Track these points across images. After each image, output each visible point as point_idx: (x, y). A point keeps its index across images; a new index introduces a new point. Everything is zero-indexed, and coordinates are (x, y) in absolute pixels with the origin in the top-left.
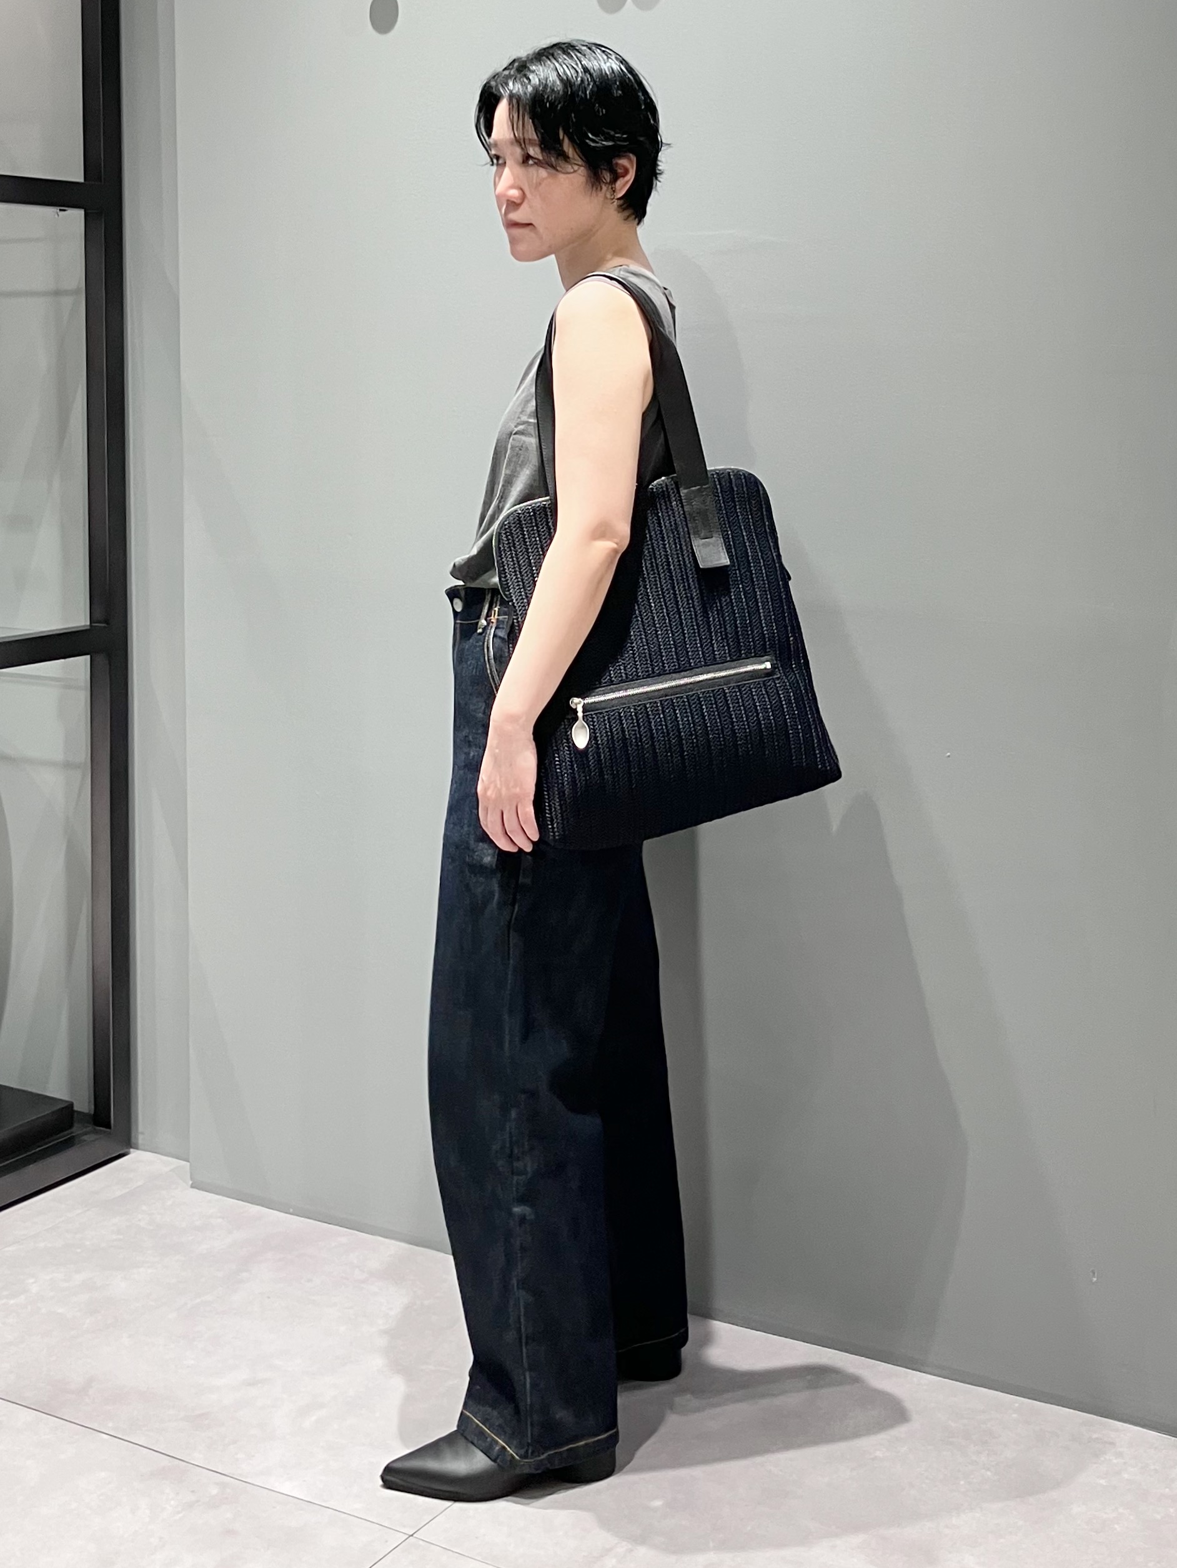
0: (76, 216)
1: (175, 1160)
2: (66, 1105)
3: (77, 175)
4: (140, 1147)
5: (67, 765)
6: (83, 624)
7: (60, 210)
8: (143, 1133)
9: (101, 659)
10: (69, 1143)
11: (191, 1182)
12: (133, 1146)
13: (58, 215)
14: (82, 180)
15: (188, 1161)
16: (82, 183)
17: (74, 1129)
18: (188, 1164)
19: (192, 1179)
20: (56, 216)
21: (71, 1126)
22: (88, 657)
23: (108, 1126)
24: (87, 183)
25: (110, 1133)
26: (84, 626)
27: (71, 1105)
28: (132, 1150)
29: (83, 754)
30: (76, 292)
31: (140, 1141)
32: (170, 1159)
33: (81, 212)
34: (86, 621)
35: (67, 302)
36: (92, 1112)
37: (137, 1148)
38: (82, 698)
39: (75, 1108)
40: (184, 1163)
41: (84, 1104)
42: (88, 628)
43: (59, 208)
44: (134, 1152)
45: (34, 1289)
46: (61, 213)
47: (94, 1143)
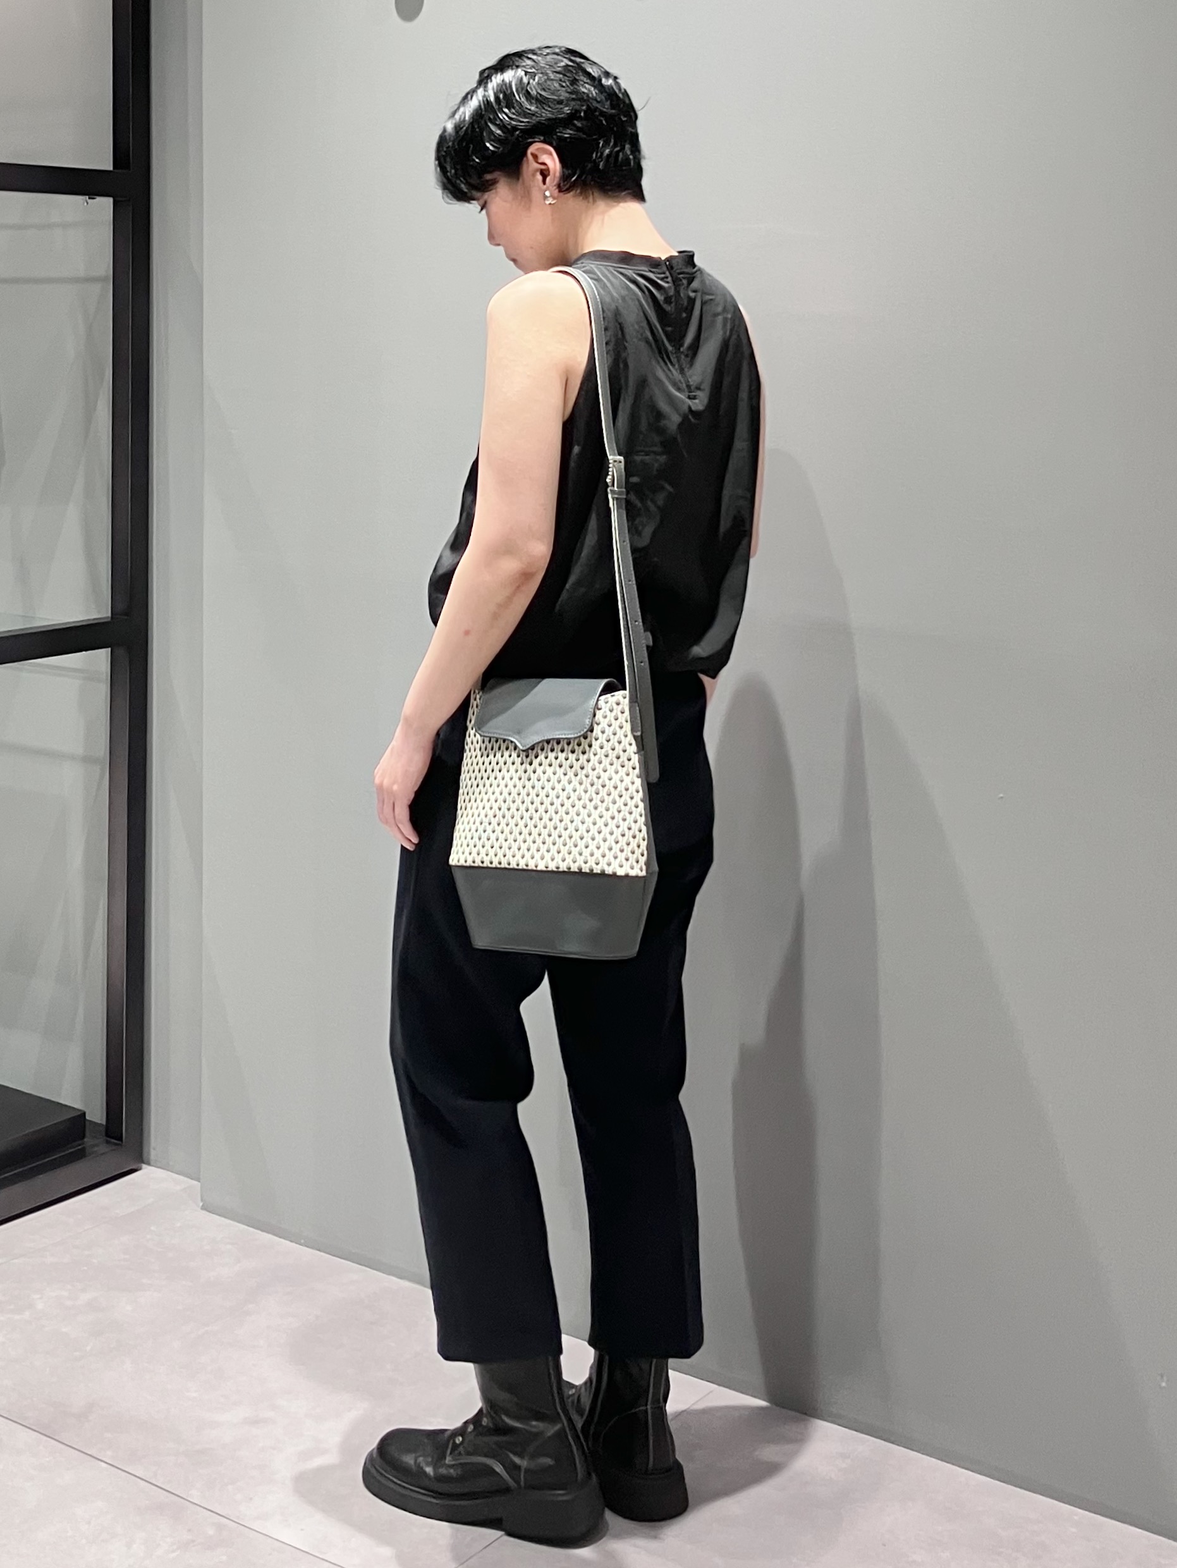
0: (104, 206)
1: (186, 1179)
2: (79, 1113)
3: (104, 161)
4: (152, 1163)
5: (87, 760)
6: (104, 616)
7: (89, 198)
8: (154, 1149)
9: (121, 651)
10: (81, 1155)
11: (201, 1204)
12: (145, 1161)
13: (87, 203)
14: (111, 168)
15: (199, 1182)
16: (110, 171)
17: (85, 1140)
18: (199, 1184)
19: (202, 1200)
20: (86, 204)
21: (84, 1137)
22: (110, 649)
23: (120, 1139)
24: (116, 171)
25: (121, 1145)
26: (108, 617)
27: (84, 1114)
28: (144, 1166)
29: (102, 748)
30: (103, 279)
31: (153, 1154)
32: (181, 1178)
33: (111, 200)
34: (107, 613)
35: (96, 288)
36: (104, 1122)
37: (149, 1164)
38: (102, 691)
39: (88, 1118)
40: (195, 1183)
41: (97, 1114)
42: (109, 620)
43: (87, 197)
44: (146, 1168)
45: (40, 1306)
46: (90, 201)
47: (104, 1157)
